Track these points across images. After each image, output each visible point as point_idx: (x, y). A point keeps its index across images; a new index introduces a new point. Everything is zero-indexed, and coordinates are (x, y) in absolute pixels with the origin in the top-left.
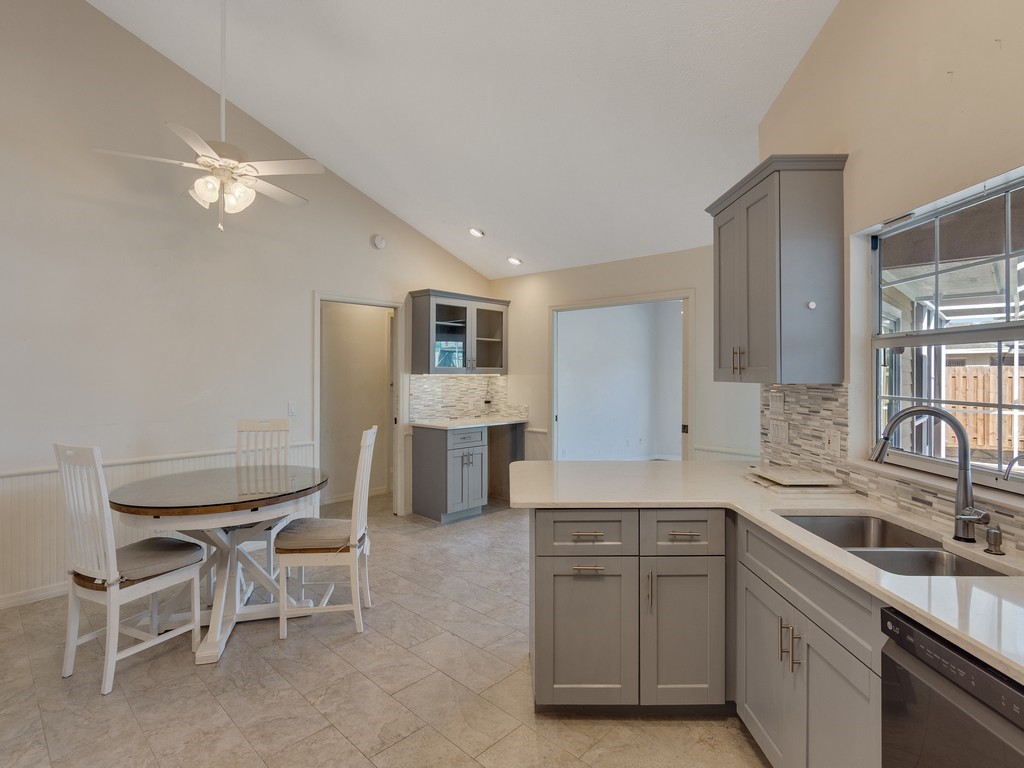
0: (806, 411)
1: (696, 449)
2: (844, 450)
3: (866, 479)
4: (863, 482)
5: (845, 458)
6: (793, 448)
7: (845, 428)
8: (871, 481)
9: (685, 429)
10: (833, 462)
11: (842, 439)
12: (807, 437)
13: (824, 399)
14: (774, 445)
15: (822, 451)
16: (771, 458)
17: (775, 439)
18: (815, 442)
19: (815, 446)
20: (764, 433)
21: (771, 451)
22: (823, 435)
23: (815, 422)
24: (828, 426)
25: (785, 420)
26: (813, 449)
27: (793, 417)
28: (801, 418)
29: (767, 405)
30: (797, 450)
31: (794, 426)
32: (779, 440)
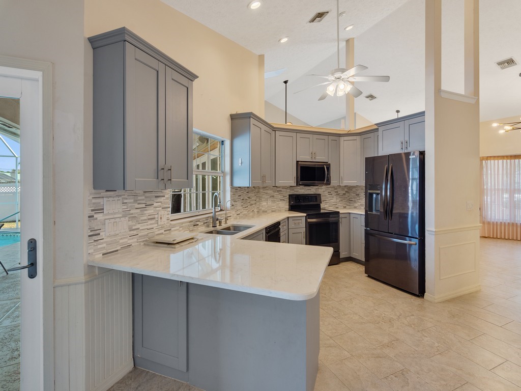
2: (168, 219)
3: (178, 228)
5: (169, 222)
6: (132, 232)
7: (168, 209)
10: (162, 228)
11: (167, 215)
12: (145, 221)
13: (156, 197)
14: (109, 239)
15: (156, 225)
16: (105, 251)
17: (110, 236)
18: (150, 222)
19: (151, 224)
20: (94, 234)
21: (104, 245)
22: (156, 216)
23: (150, 211)
24: (159, 210)
25: (124, 216)
26: (149, 227)
27: (131, 212)
28: (138, 211)
29: (100, 210)
30: (135, 232)
31: (133, 217)
32: (117, 232)
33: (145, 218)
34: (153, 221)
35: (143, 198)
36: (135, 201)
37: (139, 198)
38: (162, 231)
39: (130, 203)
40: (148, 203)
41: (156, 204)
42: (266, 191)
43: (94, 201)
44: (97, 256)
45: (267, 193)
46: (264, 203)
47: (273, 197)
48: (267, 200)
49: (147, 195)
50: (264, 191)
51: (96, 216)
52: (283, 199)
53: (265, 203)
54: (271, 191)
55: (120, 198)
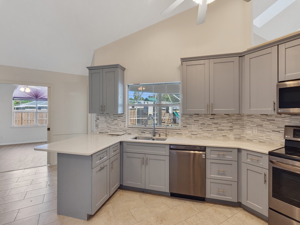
0: (113, 119)
1: (54, 135)
2: (125, 126)
3: (131, 131)
4: (130, 132)
5: (125, 128)
6: (108, 128)
7: (125, 122)
8: (132, 131)
9: (49, 129)
10: (122, 129)
11: (124, 124)
12: (113, 125)
13: (119, 117)
14: (101, 128)
15: (118, 128)
16: (100, 132)
17: (101, 127)
18: (116, 126)
19: (116, 127)
20: (97, 126)
21: (100, 130)
22: (118, 124)
23: (116, 122)
24: (120, 122)
25: (105, 122)
26: (115, 128)
27: (108, 121)
28: (111, 121)
29: (98, 119)
30: (109, 128)
31: (109, 123)
32: (103, 127)
33: (114, 124)
34: (117, 126)
35: (113, 116)
36: (110, 118)
37: (111, 116)
38: (122, 131)
39: (108, 118)
40: (115, 119)
41: (118, 119)
42: (251, 119)
43: (97, 116)
44: (97, 132)
45: (253, 121)
46: (249, 132)
47: (261, 126)
48: (252, 128)
49: (115, 115)
50: (248, 119)
51: (97, 121)
52: (278, 130)
53: (251, 132)
54: (258, 120)
55: (104, 116)
